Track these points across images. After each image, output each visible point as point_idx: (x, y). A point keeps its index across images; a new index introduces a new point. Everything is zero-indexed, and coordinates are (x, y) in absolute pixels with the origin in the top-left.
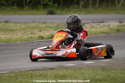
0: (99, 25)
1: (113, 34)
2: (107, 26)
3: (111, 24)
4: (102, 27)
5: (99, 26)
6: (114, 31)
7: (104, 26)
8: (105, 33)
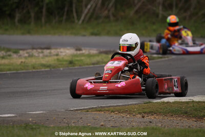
0: (42, 52)
1: (62, 69)
2: (54, 55)
3: (61, 52)
4: (47, 56)
5: (41, 55)
6: (64, 63)
7: (50, 55)
8: (49, 66)
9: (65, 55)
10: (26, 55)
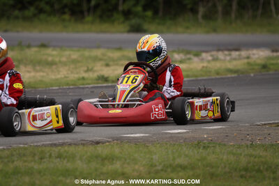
0: (230, 55)
1: (252, 75)
2: (245, 58)
3: (254, 54)
4: (235, 59)
5: (228, 58)
6: (256, 67)
7: (240, 58)
8: (236, 72)
9: (259, 58)
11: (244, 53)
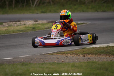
0: (16, 23)
1: (29, 32)
2: (23, 25)
3: (26, 23)
4: (19, 25)
5: (15, 25)
6: (30, 29)
7: (20, 25)
8: (21, 31)
9: (29, 24)
10: (7, 25)
11: (22, 23)
